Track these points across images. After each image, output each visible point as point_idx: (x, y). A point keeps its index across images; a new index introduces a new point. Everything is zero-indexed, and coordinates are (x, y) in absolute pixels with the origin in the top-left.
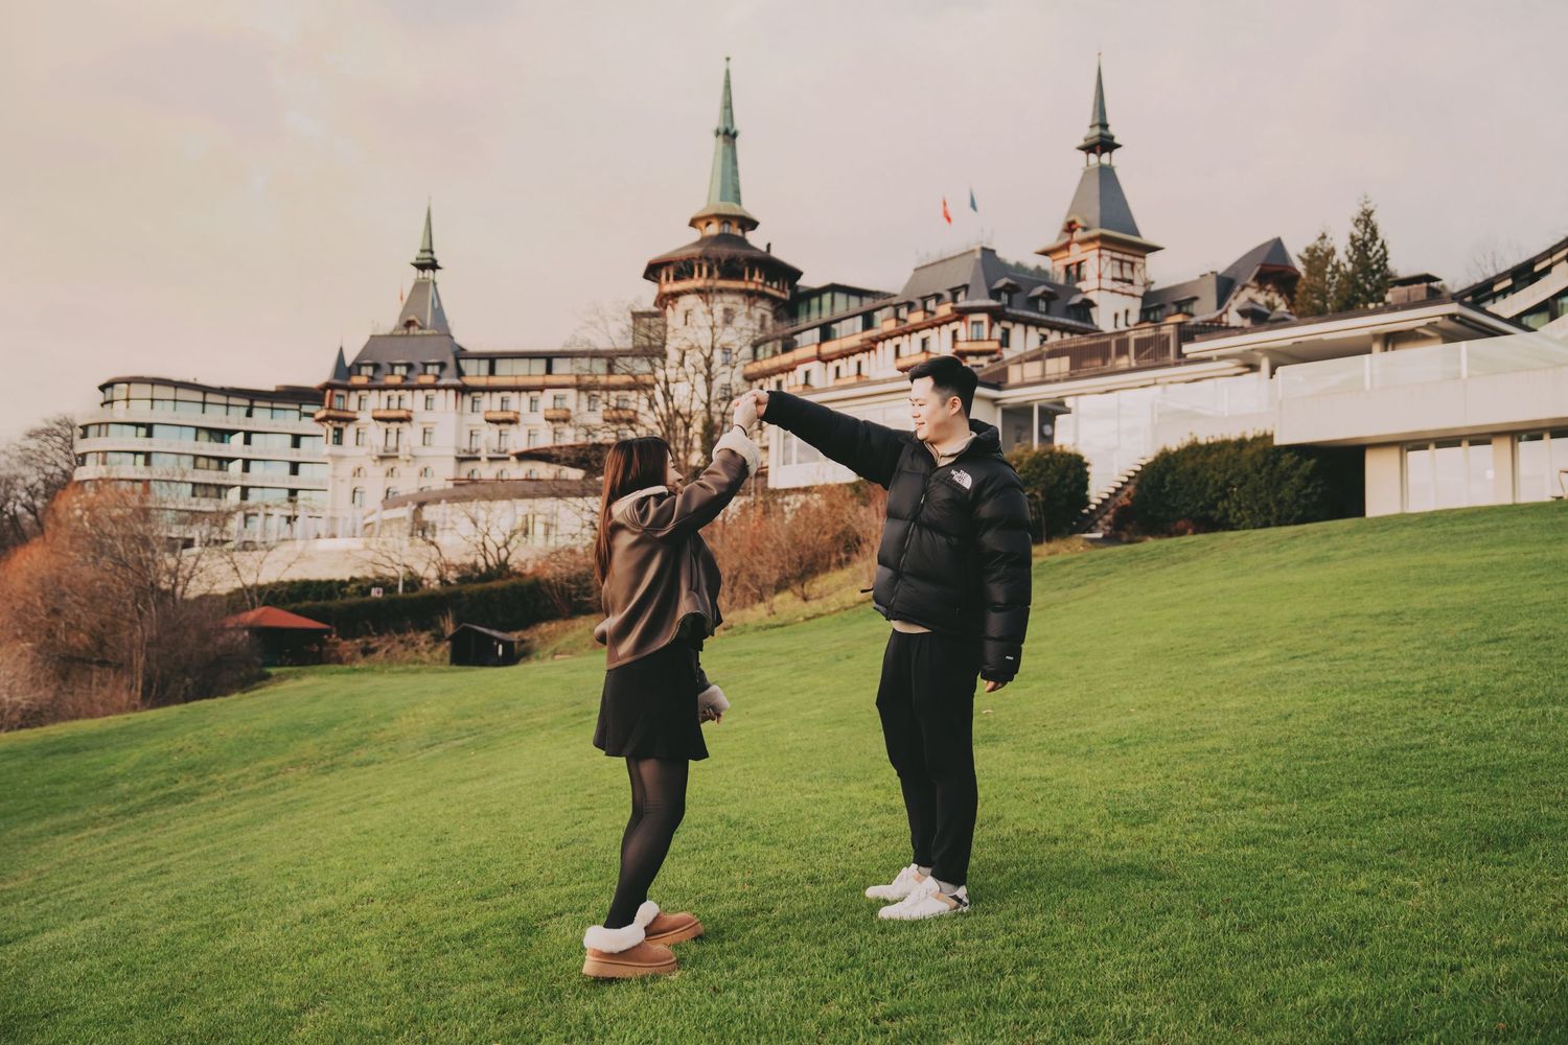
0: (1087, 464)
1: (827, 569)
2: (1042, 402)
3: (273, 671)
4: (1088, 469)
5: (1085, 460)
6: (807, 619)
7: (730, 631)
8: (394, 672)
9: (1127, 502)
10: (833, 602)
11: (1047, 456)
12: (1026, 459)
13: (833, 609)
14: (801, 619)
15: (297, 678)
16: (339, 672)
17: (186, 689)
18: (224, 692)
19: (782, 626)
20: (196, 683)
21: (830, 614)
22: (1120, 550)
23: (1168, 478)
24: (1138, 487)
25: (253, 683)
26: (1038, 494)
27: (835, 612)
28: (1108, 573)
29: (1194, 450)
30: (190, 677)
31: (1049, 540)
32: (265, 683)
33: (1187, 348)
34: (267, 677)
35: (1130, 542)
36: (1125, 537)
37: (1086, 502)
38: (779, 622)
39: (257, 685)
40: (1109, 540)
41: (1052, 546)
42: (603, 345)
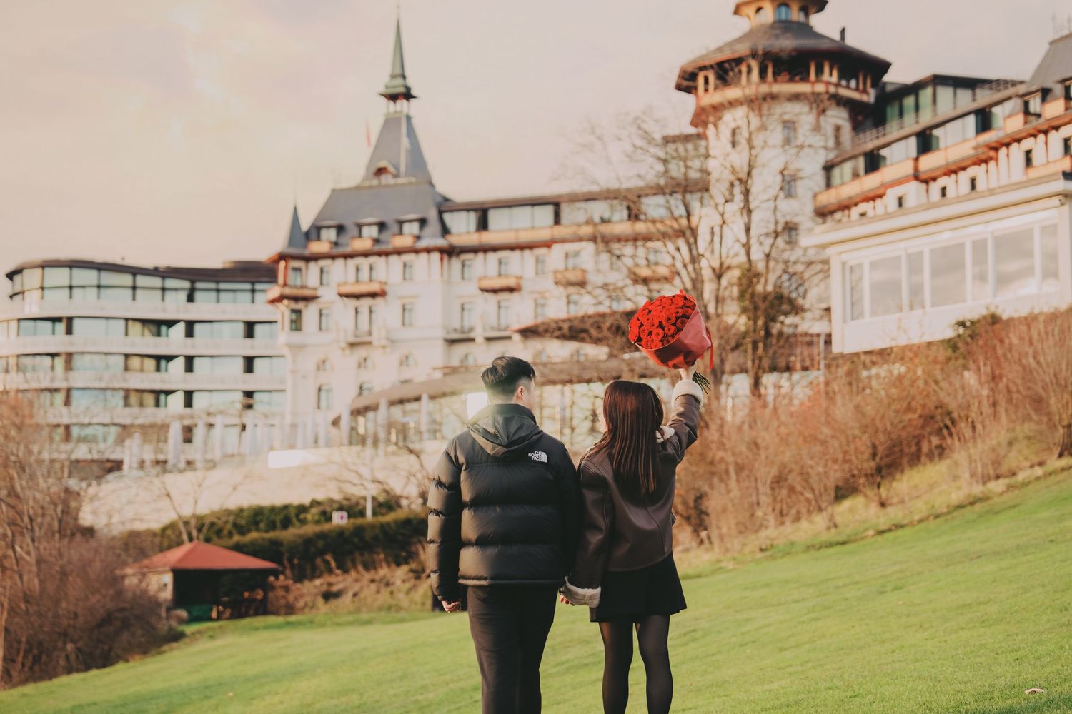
1: (915, 459)
3: (189, 629)
6: (881, 532)
7: (768, 553)
8: (338, 624)
10: (920, 508)
13: (917, 517)
14: (871, 532)
15: (212, 637)
17: (67, 658)
18: (123, 657)
19: (843, 543)
20: (79, 650)
21: (911, 524)
25: (160, 646)
27: (920, 521)
30: (72, 641)
32: (174, 645)
34: (176, 637)
38: (840, 539)
39: (165, 648)
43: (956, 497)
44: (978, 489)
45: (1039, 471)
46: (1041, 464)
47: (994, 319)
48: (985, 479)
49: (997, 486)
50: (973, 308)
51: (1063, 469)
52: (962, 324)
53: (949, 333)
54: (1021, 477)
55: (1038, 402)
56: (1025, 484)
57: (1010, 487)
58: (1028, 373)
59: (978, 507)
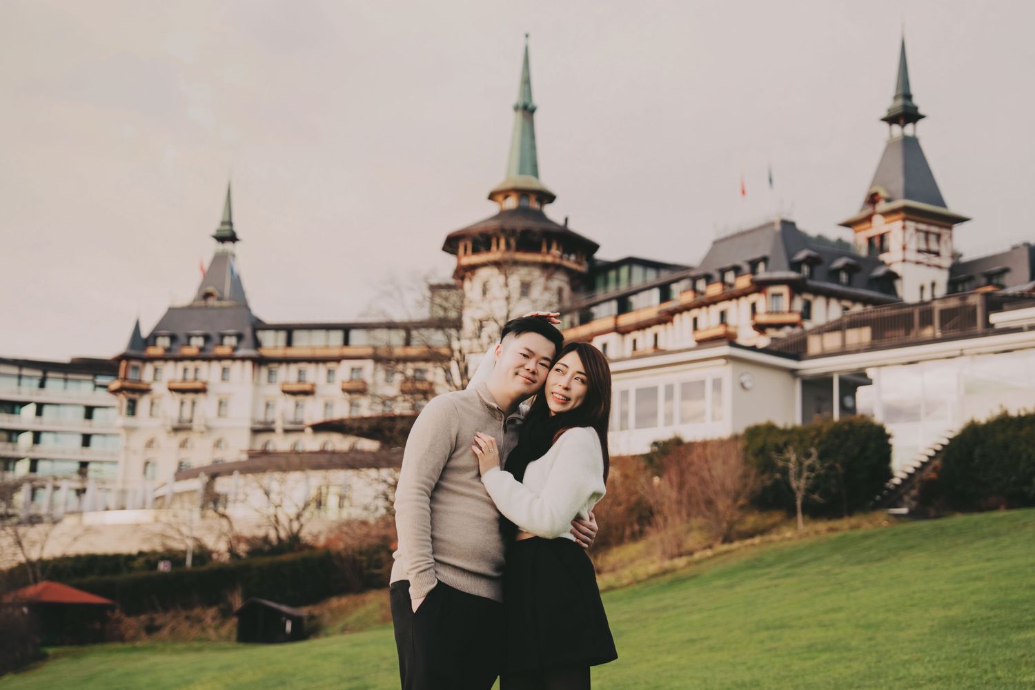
0: (889, 436)
1: (620, 541)
2: (843, 374)
3: (50, 651)
4: (891, 441)
5: (888, 431)
9: (933, 476)
10: (626, 575)
11: (846, 427)
12: (825, 430)
13: (625, 581)
16: (119, 651)
21: (622, 587)
22: (925, 525)
23: (977, 451)
24: (945, 460)
25: (28, 664)
26: (838, 465)
27: (629, 585)
28: (911, 547)
29: (1004, 422)
31: (850, 513)
32: (42, 663)
33: (997, 319)
35: (937, 517)
36: (932, 512)
37: (890, 475)
39: (32, 665)
40: (914, 515)
41: (854, 520)
42: (399, 316)
43: (652, 568)
44: (667, 564)
45: (709, 553)
46: (710, 547)
47: (678, 442)
48: (672, 557)
49: (680, 562)
50: (664, 433)
51: (727, 552)
52: (655, 444)
53: (646, 450)
54: (697, 556)
55: (710, 503)
56: (699, 562)
57: (689, 564)
58: (703, 481)
59: (669, 577)
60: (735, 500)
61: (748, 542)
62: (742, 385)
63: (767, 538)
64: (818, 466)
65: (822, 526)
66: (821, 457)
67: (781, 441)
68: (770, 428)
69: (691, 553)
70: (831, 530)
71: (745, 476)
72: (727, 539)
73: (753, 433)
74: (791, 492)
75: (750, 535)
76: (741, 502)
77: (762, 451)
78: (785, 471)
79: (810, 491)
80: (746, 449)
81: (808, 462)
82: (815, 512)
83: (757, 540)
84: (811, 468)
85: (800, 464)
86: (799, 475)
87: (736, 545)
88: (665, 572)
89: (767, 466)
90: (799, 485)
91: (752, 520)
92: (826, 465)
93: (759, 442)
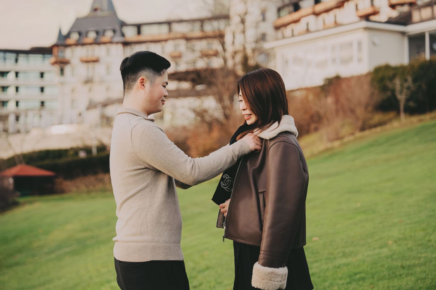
2: (432, 32)
26: (423, 85)
31: (431, 111)
32: (16, 206)
41: (433, 114)
43: (321, 148)
44: (329, 145)
45: (351, 138)
46: (352, 134)
47: (338, 78)
48: (332, 140)
50: (331, 72)
51: (362, 137)
52: (326, 79)
54: (346, 139)
55: (353, 111)
56: (346, 143)
57: (341, 144)
58: (348, 99)
60: (366, 107)
61: (374, 130)
62: (374, 44)
63: (384, 127)
64: (412, 85)
65: (415, 119)
66: (415, 81)
67: (391, 73)
68: (387, 67)
69: (341, 138)
70: (421, 121)
71: (372, 94)
72: (363, 129)
73: (378, 70)
74: (397, 101)
75: (375, 126)
76: (370, 108)
77: (382, 80)
78: (393, 91)
79: (408, 100)
80: (373, 80)
81: (406, 85)
82: (411, 111)
83: (378, 129)
84: (408, 88)
85: (402, 85)
86: (401, 92)
87: (367, 133)
88: (327, 150)
89: (384, 89)
90: (402, 98)
91: (378, 117)
92: (417, 84)
93: (380, 75)
